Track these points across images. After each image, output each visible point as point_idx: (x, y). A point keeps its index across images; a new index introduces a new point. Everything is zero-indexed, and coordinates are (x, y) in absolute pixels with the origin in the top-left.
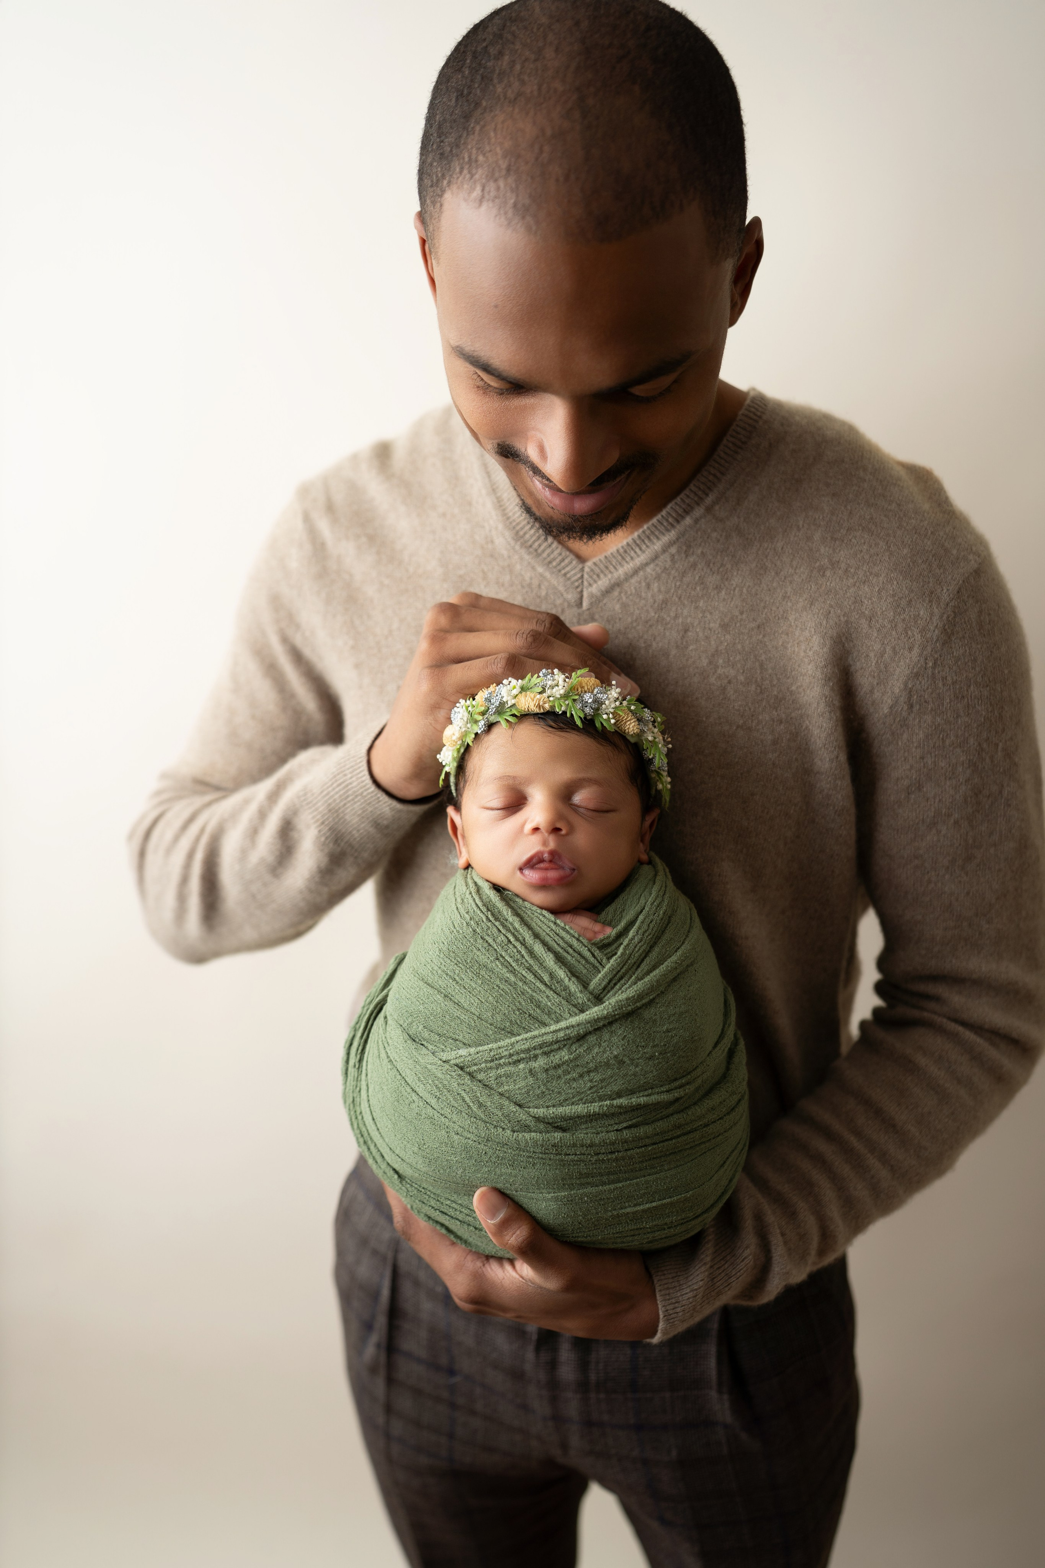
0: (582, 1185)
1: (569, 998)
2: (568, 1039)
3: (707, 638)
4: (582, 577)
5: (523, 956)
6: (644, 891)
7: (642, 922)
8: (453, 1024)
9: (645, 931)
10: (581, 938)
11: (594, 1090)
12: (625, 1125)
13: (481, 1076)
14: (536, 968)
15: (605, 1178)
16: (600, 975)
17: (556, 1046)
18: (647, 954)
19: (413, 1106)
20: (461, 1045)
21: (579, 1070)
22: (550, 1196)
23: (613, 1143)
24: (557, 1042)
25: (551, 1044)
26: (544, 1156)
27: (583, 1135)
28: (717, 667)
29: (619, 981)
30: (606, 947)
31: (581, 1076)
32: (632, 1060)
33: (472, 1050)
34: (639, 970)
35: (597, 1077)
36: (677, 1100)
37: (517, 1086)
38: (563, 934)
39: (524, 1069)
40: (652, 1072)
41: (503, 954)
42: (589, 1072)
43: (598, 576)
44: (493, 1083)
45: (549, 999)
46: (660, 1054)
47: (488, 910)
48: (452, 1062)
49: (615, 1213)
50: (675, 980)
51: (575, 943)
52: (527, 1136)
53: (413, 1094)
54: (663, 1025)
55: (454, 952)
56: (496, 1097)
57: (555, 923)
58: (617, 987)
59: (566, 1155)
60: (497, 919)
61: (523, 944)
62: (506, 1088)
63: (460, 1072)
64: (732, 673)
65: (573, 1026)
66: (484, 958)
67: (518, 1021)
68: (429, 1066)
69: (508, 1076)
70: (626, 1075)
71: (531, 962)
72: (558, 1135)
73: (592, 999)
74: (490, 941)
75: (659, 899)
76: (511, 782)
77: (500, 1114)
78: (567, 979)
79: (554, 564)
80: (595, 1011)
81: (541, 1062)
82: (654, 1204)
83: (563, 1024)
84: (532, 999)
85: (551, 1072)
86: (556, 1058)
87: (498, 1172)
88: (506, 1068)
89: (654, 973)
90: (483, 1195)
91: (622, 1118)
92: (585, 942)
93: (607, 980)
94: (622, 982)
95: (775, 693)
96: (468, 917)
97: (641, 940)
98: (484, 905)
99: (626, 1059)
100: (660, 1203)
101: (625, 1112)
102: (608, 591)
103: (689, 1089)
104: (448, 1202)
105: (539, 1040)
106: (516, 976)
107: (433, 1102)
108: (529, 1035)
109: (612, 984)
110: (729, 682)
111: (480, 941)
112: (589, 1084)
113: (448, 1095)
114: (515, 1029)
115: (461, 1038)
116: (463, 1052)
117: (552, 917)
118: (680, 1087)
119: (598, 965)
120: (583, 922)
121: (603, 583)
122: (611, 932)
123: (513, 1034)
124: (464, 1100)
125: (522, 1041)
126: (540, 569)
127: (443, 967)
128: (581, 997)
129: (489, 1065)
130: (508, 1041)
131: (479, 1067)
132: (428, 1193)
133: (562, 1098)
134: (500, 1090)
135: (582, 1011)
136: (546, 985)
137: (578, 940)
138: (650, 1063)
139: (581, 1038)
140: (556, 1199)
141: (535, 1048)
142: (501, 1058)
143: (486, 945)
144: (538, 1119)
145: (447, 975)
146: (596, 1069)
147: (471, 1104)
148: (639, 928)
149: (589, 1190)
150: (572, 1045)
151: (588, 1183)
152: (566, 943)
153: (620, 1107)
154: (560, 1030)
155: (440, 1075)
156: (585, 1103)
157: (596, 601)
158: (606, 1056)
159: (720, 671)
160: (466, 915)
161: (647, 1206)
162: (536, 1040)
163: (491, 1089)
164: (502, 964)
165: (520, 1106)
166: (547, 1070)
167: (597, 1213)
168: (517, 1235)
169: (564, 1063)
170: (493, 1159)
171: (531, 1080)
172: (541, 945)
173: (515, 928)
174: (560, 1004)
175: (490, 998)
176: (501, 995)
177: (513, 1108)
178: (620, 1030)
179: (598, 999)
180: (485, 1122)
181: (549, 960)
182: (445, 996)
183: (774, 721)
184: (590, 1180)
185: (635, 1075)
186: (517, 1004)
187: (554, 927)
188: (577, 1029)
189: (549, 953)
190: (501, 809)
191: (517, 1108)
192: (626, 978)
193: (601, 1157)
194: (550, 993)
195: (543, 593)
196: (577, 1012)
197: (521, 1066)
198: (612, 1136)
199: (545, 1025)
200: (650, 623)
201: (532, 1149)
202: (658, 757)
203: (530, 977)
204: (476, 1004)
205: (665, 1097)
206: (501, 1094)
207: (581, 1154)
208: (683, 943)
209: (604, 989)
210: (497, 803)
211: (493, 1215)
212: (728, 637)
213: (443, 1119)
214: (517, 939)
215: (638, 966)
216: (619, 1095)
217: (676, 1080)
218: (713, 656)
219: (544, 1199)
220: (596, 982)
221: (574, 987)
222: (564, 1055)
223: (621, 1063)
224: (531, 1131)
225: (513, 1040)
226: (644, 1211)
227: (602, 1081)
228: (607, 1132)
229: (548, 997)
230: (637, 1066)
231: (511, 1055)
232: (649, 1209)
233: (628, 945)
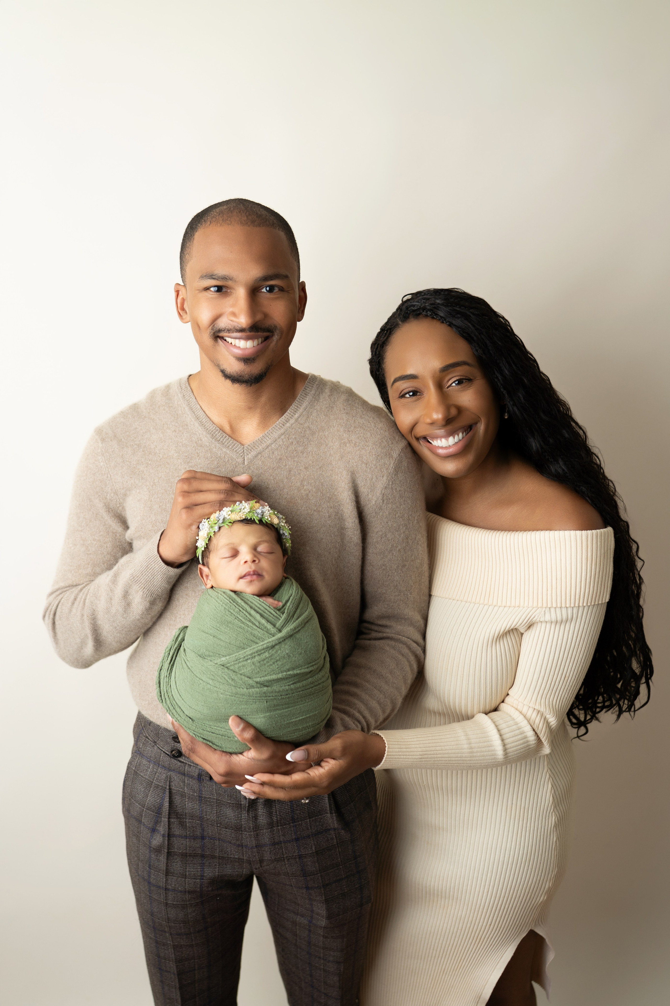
0: (275, 710)
1: (267, 631)
2: (268, 648)
3: (299, 474)
4: (244, 451)
5: (247, 616)
6: (290, 588)
7: (292, 600)
8: (218, 648)
9: (294, 603)
10: (270, 606)
11: (279, 668)
12: (291, 683)
13: (232, 668)
14: (253, 620)
15: (284, 707)
16: (280, 621)
17: (263, 651)
18: (295, 612)
19: (200, 686)
20: (222, 656)
21: (273, 661)
22: (262, 716)
23: (287, 690)
24: (263, 649)
25: (261, 650)
26: (260, 698)
27: (276, 687)
28: (304, 486)
29: (287, 623)
30: (280, 610)
31: (274, 663)
32: (293, 655)
33: (228, 657)
34: (294, 618)
35: (280, 663)
36: (311, 671)
37: (247, 670)
38: (263, 605)
39: (250, 662)
40: (301, 660)
41: (238, 616)
42: (277, 661)
43: (251, 450)
44: (237, 670)
45: (258, 633)
46: (304, 652)
47: (230, 599)
48: (218, 664)
49: (288, 722)
50: (307, 622)
51: (268, 608)
52: (253, 690)
53: (201, 681)
54: (305, 640)
55: (216, 618)
56: (239, 675)
57: (259, 600)
58: (287, 625)
59: (269, 697)
60: (234, 602)
61: (246, 611)
62: (243, 671)
63: (223, 667)
64: (310, 488)
65: (270, 642)
66: (230, 619)
67: (247, 643)
68: (209, 667)
69: (243, 666)
70: (291, 662)
71: (251, 618)
72: (265, 688)
73: (278, 631)
74: (232, 611)
75: (297, 590)
76: (232, 546)
77: (241, 682)
78: (266, 623)
79: (230, 447)
80: (279, 635)
81: (257, 658)
82: (303, 717)
83: (266, 642)
84: (251, 633)
85: (262, 663)
86: (263, 656)
87: (240, 707)
88: (243, 663)
89: (299, 620)
90: (233, 719)
91: (290, 680)
92: (272, 608)
93: (283, 623)
94: (289, 623)
95: (328, 495)
96: (221, 603)
97: (293, 607)
98: (228, 597)
99: (291, 655)
100: (305, 716)
101: (291, 677)
102: (256, 456)
103: (315, 667)
104: (215, 728)
105: (256, 649)
106: (244, 625)
107: (211, 682)
108: (251, 648)
109: (285, 624)
110: (309, 492)
111: (227, 612)
112: (277, 666)
113: (218, 678)
114: (245, 646)
115: (222, 653)
116: (224, 659)
117: (258, 598)
118: (312, 666)
119: (279, 617)
120: (270, 600)
121: (253, 453)
122: (281, 604)
123: (244, 649)
124: (225, 678)
125: (248, 651)
126: (224, 450)
127: (212, 625)
128: (273, 630)
129: (235, 662)
130: (243, 652)
131: (231, 664)
132: (206, 725)
133: (266, 673)
134: (240, 673)
135: (274, 636)
136: (257, 626)
137: (269, 607)
138: (301, 656)
139: (273, 647)
140: (264, 717)
141: (254, 653)
142: (240, 659)
143: (230, 613)
144: (257, 683)
145: (214, 628)
146: (279, 660)
147: (228, 680)
148: (291, 602)
149: (278, 712)
150: (269, 650)
151: (277, 709)
152: (265, 608)
153: (289, 675)
154: (264, 644)
155: (213, 670)
156: (275, 674)
157: (251, 461)
158: (283, 654)
159: (305, 487)
160: (221, 602)
161: (301, 718)
162: (255, 649)
163: (236, 672)
164: (238, 620)
165: (250, 678)
166: (260, 662)
167: (281, 722)
168: (249, 734)
169: (267, 658)
170: (238, 703)
171: (253, 667)
172: (254, 611)
173: (242, 605)
174: (264, 634)
175: (234, 635)
176: (238, 633)
177: (246, 679)
178: (288, 642)
179: (280, 631)
180: (235, 687)
181: (258, 617)
182: (214, 636)
183: (328, 507)
184: (278, 707)
185: (295, 661)
186: (245, 636)
187: (259, 602)
188: (271, 643)
189: (257, 614)
190: (231, 557)
191: (248, 679)
192: (290, 621)
193: (283, 697)
194: (258, 629)
195: (227, 460)
196: (272, 636)
197: (249, 661)
198: (287, 687)
199: (257, 643)
200: (275, 469)
201: (255, 696)
202: (286, 532)
203: (250, 624)
204: (228, 638)
205: (307, 670)
206: (241, 674)
207: (276, 696)
208: (307, 608)
209: (282, 627)
210: (228, 555)
211: (238, 727)
212: (308, 473)
213: (215, 689)
214: (243, 609)
215: (293, 617)
216: (289, 670)
217: (310, 663)
218: (302, 481)
219: (260, 718)
220: (279, 624)
221: (269, 626)
222: (267, 654)
223: (289, 656)
224: (254, 688)
225: (245, 651)
226: (299, 720)
227: (282, 664)
228: (285, 686)
229: (258, 632)
230: (295, 657)
231: (244, 657)
232: (301, 719)
233: (288, 609)
